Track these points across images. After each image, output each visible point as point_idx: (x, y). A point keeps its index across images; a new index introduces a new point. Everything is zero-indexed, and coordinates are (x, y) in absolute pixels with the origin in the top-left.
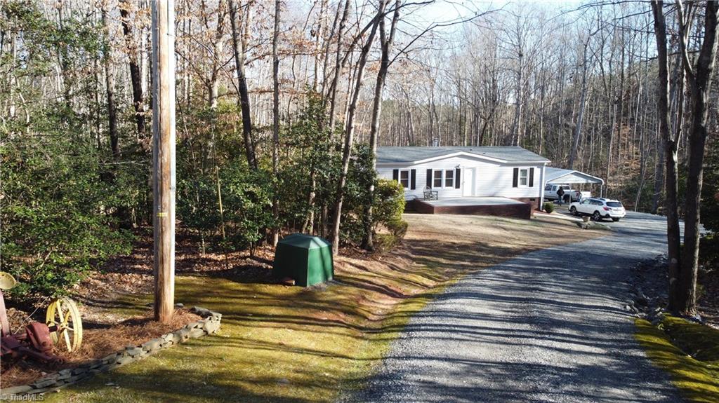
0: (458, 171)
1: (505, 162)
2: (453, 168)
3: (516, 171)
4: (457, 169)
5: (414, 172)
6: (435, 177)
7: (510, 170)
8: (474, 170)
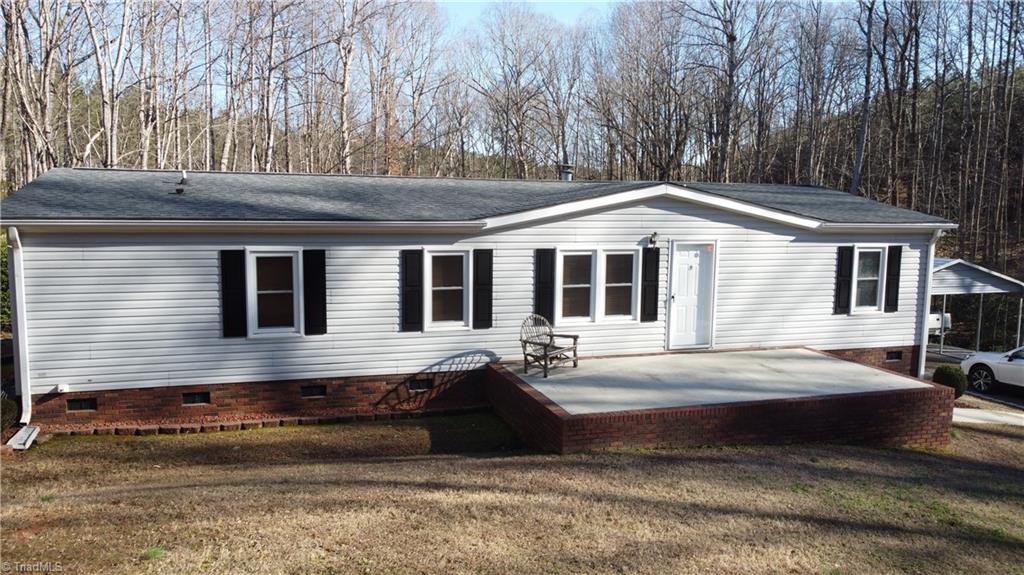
0: (652, 257)
1: (813, 224)
2: (632, 247)
3: (845, 257)
4: (646, 251)
5: (484, 259)
6: (567, 280)
7: (828, 253)
8: (705, 251)
